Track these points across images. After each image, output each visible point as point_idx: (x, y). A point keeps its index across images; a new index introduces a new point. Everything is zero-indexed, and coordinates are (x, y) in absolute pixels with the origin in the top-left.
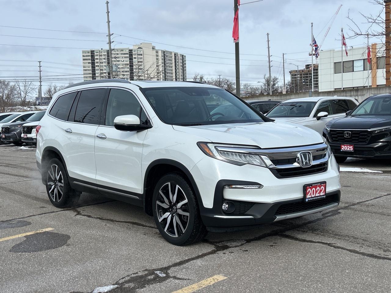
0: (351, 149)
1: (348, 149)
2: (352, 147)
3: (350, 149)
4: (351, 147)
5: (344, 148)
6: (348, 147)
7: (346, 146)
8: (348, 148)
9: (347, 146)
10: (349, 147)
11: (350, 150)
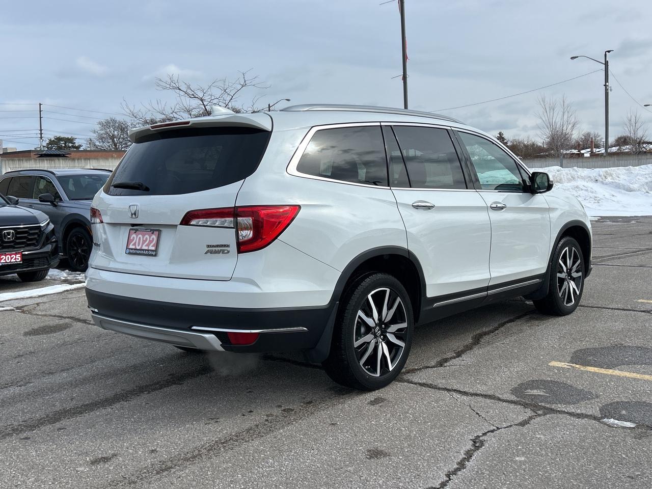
0: (18, 259)
1: (13, 260)
2: (19, 255)
3: (15, 259)
4: (17, 255)
5: (5, 260)
6: (12, 256)
7: (8, 255)
8: (11, 258)
9: (10, 255)
10: (14, 256)
11: (16, 261)
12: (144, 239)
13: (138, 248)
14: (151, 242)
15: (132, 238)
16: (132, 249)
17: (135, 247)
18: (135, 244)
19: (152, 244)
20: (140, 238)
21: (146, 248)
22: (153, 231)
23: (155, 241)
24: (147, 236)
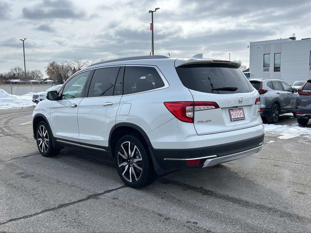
12: (238, 113)
13: (236, 117)
14: (241, 114)
15: (231, 114)
16: (234, 119)
17: (235, 117)
18: (234, 116)
19: (242, 115)
20: (235, 113)
21: (240, 117)
22: (240, 109)
23: (242, 113)
24: (238, 112)
